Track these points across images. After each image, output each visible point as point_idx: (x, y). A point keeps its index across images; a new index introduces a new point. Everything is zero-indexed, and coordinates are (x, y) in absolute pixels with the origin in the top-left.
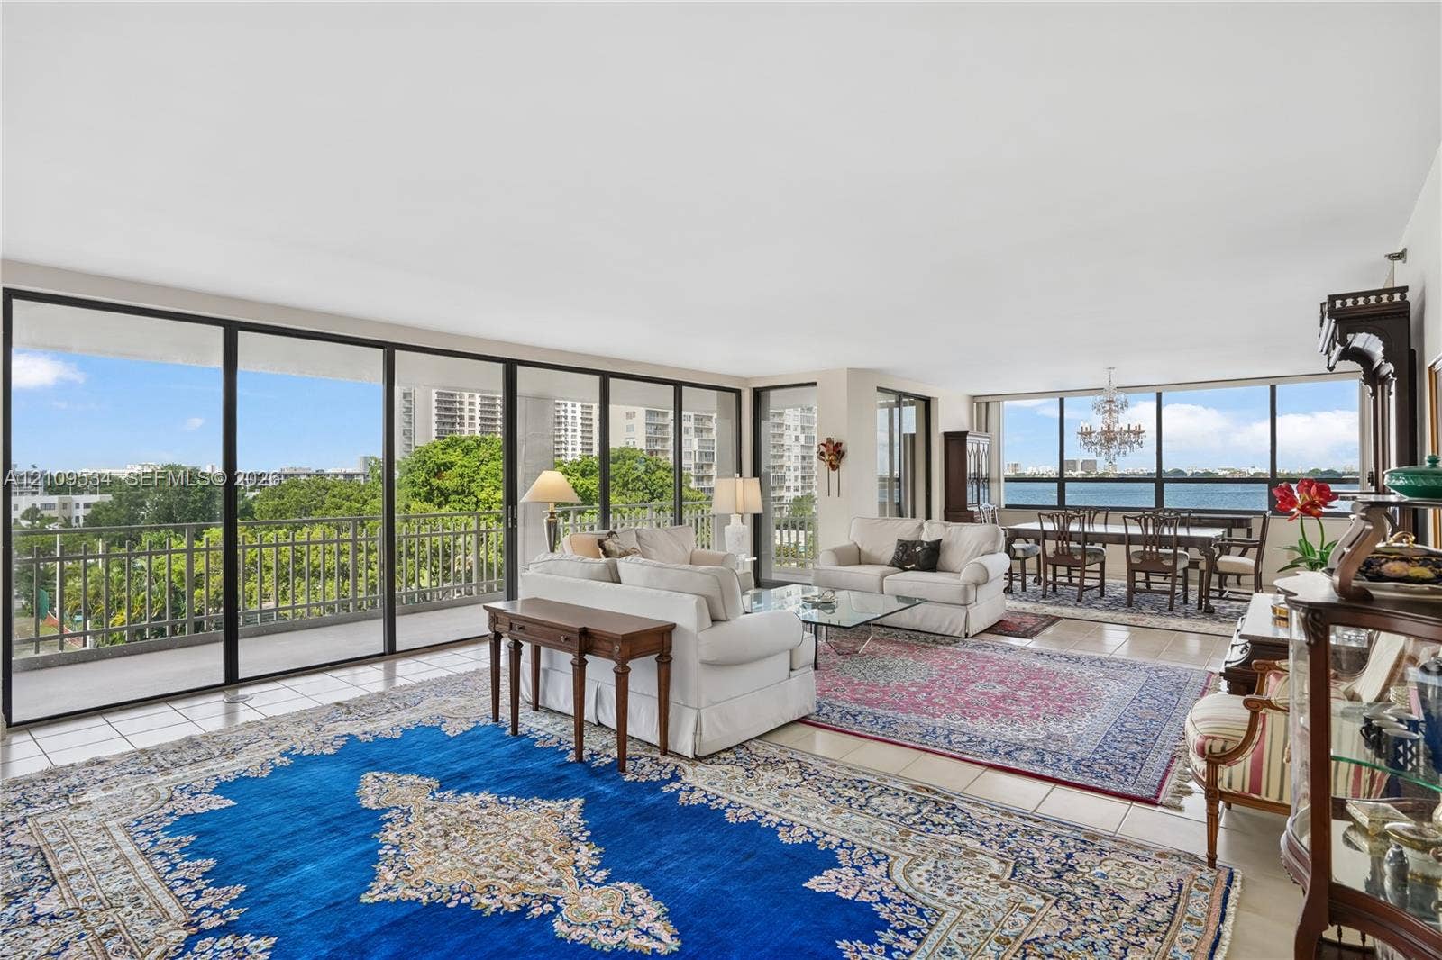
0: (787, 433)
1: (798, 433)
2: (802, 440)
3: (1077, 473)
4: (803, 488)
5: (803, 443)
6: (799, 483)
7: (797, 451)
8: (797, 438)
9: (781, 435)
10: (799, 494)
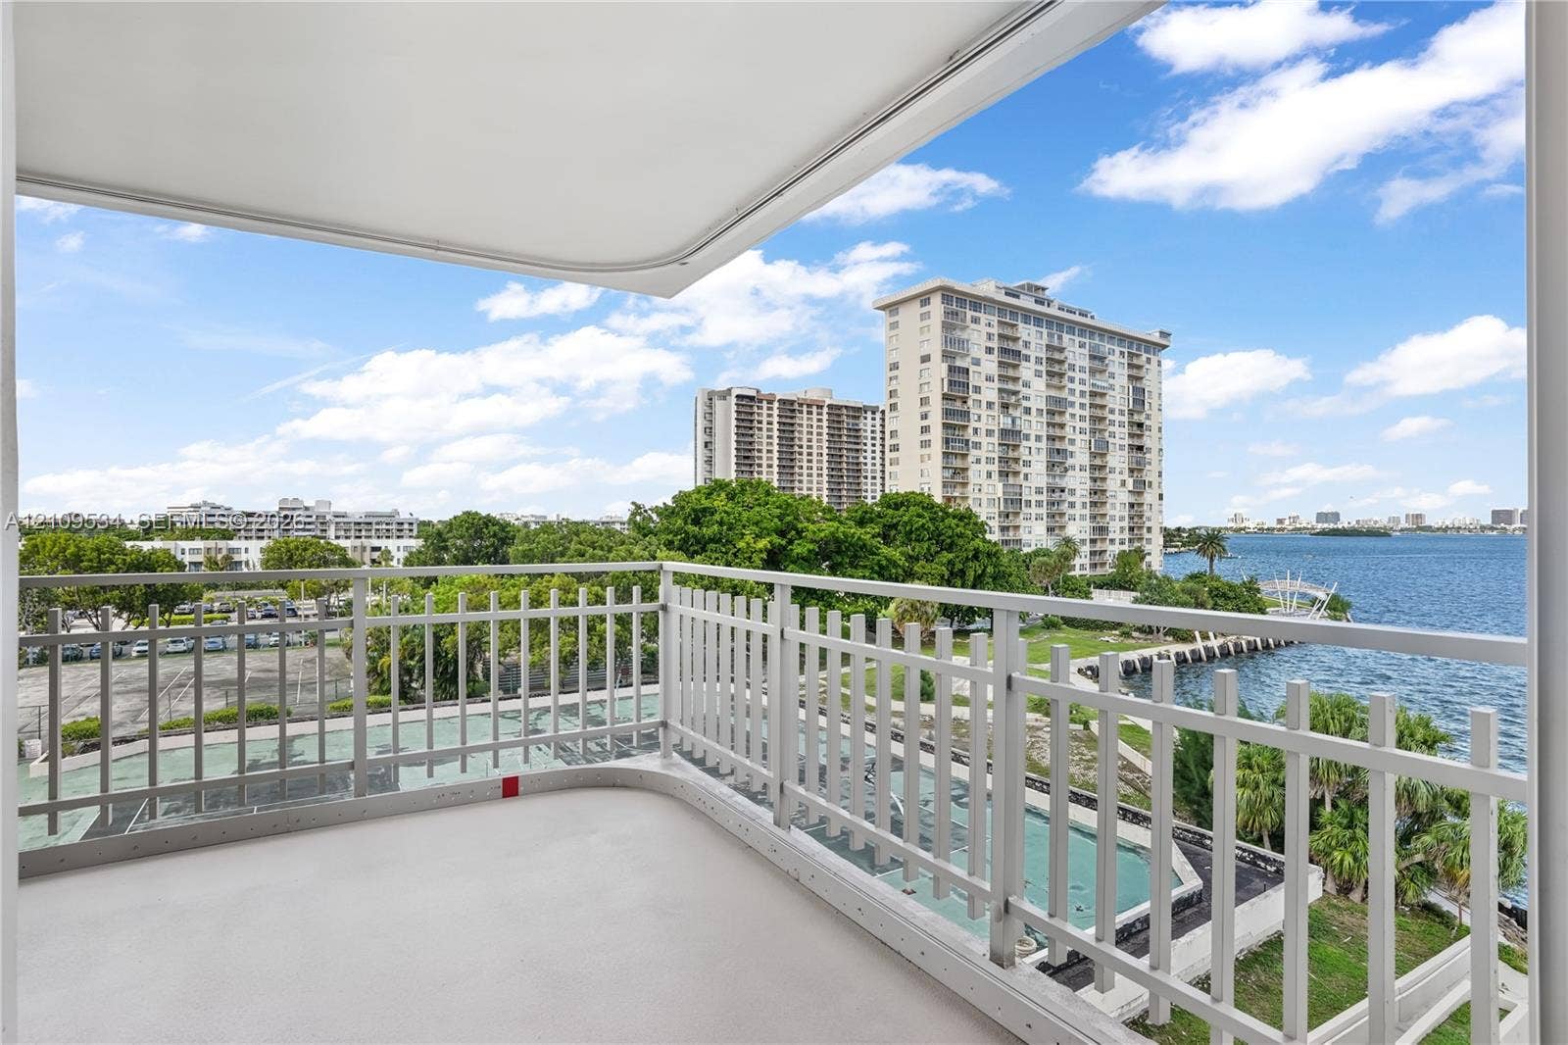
0: (1110, 476)
1: (1126, 476)
2: (1130, 482)
3: (1513, 527)
4: (1130, 540)
5: (1131, 488)
6: (1126, 535)
7: (1124, 497)
8: (1123, 483)
9: (1104, 479)
10: (1126, 547)
